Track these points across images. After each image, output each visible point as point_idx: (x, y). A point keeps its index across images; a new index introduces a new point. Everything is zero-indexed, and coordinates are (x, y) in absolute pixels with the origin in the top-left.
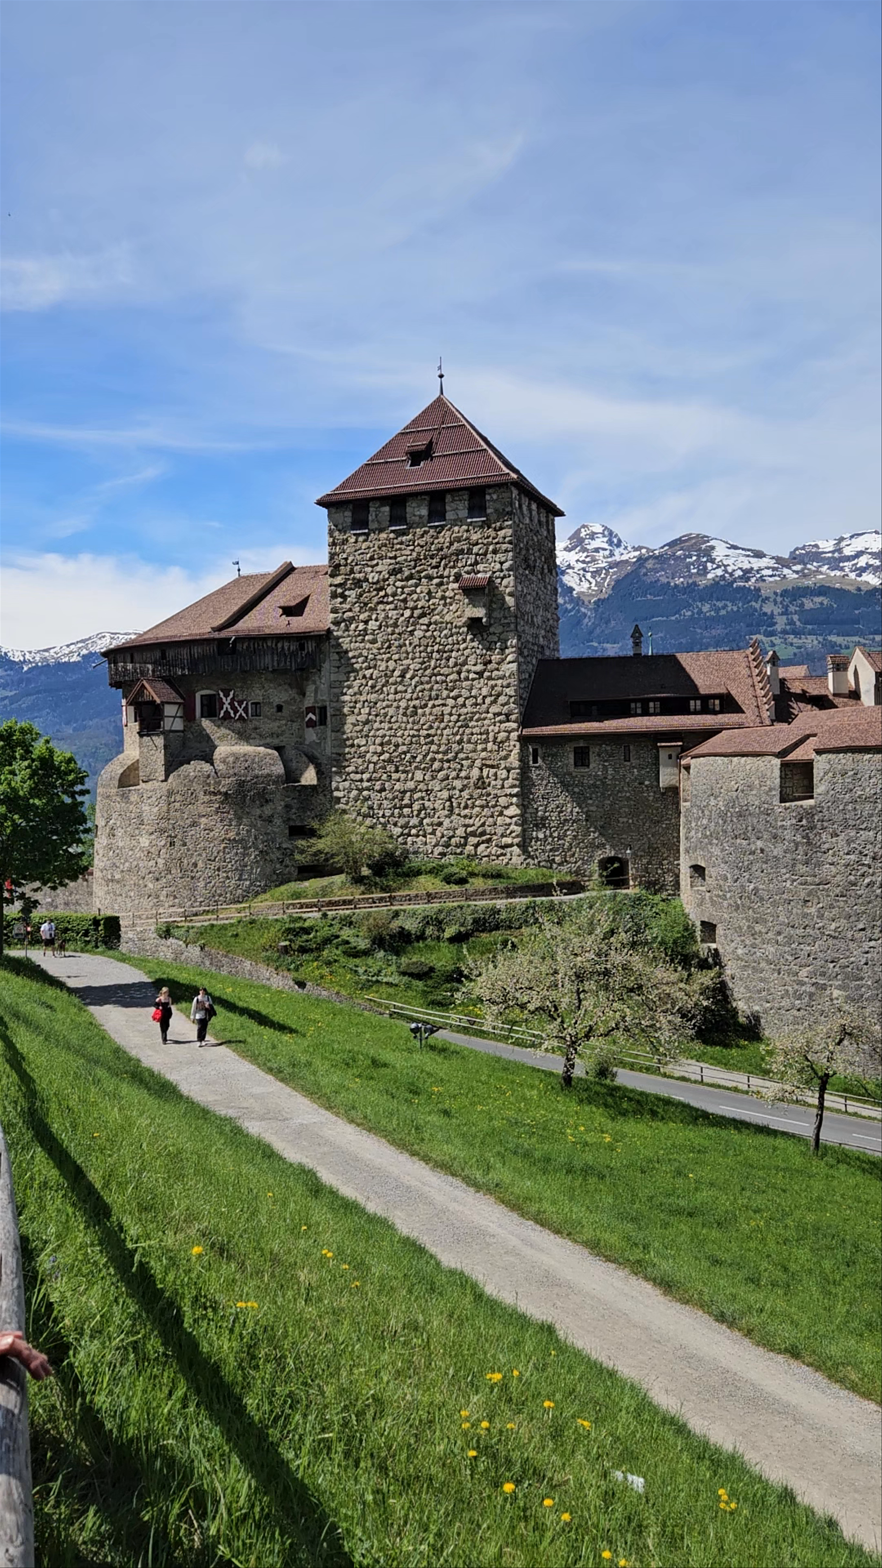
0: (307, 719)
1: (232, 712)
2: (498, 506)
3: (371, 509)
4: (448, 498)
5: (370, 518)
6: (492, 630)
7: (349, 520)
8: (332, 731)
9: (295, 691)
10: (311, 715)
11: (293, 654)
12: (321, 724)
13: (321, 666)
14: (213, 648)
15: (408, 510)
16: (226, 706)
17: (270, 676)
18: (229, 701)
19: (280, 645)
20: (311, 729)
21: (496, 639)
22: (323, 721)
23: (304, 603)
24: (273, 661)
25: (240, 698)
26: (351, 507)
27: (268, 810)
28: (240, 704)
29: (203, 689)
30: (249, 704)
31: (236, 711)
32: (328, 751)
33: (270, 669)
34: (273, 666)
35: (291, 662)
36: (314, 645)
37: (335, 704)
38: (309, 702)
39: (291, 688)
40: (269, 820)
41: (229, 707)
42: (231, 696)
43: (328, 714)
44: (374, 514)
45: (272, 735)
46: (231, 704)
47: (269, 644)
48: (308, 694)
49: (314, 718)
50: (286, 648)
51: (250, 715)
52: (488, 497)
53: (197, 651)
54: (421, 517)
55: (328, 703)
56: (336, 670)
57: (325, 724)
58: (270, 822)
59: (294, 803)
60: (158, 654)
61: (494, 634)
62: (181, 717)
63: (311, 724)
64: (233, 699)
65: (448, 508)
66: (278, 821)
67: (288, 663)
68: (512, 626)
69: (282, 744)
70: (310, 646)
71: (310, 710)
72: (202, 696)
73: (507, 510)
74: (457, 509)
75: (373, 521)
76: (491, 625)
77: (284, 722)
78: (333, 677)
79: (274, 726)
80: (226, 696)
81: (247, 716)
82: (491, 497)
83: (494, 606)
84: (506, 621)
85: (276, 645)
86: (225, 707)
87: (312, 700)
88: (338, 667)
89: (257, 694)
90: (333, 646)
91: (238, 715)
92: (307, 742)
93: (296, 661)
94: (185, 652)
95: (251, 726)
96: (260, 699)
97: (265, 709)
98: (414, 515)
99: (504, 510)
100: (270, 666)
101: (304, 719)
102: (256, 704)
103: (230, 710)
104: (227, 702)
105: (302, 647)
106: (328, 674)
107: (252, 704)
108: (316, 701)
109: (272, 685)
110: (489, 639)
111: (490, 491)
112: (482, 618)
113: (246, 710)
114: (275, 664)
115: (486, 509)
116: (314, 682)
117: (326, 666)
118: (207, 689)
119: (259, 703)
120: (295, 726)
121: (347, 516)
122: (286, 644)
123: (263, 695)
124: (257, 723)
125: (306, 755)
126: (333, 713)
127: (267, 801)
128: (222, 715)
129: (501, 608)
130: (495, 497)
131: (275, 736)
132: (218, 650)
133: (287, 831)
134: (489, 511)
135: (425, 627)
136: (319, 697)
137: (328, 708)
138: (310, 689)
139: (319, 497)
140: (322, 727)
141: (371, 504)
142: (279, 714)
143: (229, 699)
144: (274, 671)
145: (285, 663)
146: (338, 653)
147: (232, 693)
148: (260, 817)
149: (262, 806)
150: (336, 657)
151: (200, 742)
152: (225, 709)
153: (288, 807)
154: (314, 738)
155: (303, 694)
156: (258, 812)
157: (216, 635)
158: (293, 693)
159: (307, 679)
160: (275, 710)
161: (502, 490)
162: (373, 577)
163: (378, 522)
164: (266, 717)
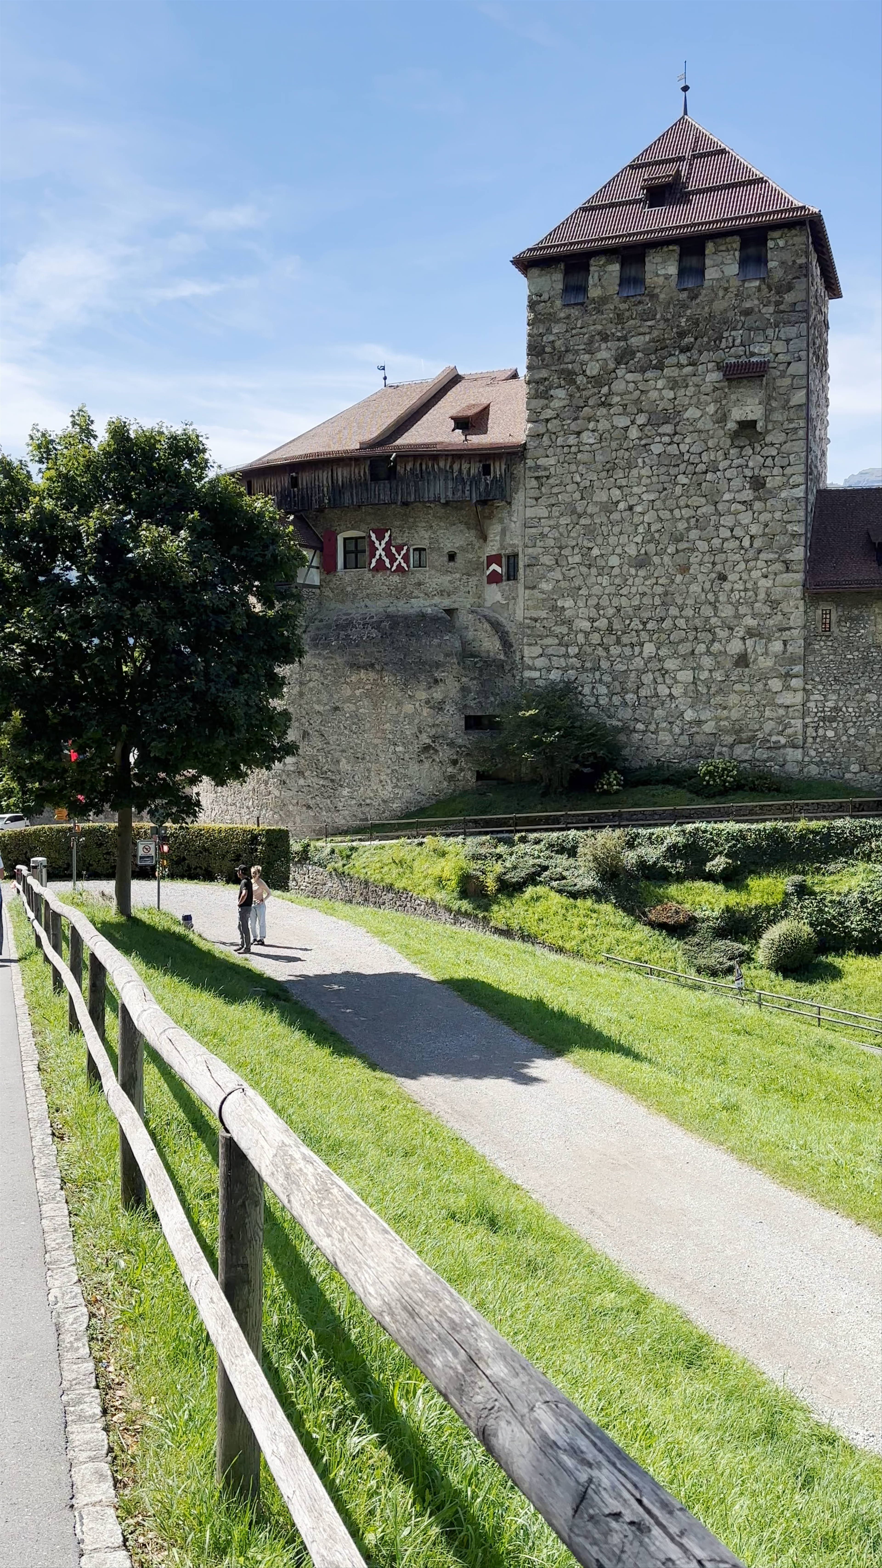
0: (488, 572)
1: (387, 561)
2: (788, 257)
3: (592, 269)
4: (710, 247)
5: (591, 282)
6: (769, 439)
7: (560, 286)
8: (526, 588)
9: (473, 532)
10: (494, 567)
11: (475, 481)
12: (509, 579)
13: (511, 496)
14: (364, 470)
15: (648, 267)
16: (380, 552)
17: (441, 511)
18: (383, 545)
19: (456, 467)
20: (494, 585)
21: (774, 453)
22: (512, 574)
23: (484, 412)
24: (446, 488)
25: (399, 541)
26: (562, 266)
27: (438, 694)
28: (399, 549)
29: (348, 529)
30: (411, 551)
31: (393, 559)
32: (519, 615)
33: (443, 501)
34: (446, 496)
35: (471, 491)
36: (503, 467)
37: (530, 550)
38: (493, 547)
39: (468, 528)
40: (439, 707)
41: (383, 554)
42: (387, 539)
43: (521, 564)
44: (596, 275)
45: (441, 593)
46: (387, 549)
47: (442, 464)
48: (491, 536)
49: (499, 570)
50: (465, 472)
51: (412, 566)
52: (771, 244)
53: (342, 474)
54: (667, 277)
55: (520, 549)
56: (534, 502)
57: (515, 578)
58: (441, 709)
59: (473, 685)
60: (286, 481)
61: (772, 444)
62: (318, 568)
63: (494, 578)
64: (388, 544)
65: (708, 262)
66: (450, 708)
67: (467, 493)
68: (801, 433)
69: (455, 606)
70: (498, 469)
71: (494, 559)
72: (345, 539)
73: (799, 261)
74: (722, 263)
75: (595, 285)
76: (768, 432)
77: (458, 576)
78: (530, 513)
79: (445, 580)
80: (380, 538)
81: (408, 567)
82: (776, 242)
83: (774, 404)
84: (791, 426)
85: (451, 467)
86: (378, 553)
87: (497, 545)
88: (537, 499)
89: (422, 537)
90: (530, 468)
91: (395, 564)
92: (488, 604)
93: (477, 488)
94: (324, 476)
95: (414, 580)
96: (425, 544)
97: (432, 558)
98: (658, 275)
99: (794, 262)
100: (443, 496)
101: (483, 572)
102: (420, 550)
103: (384, 558)
104: (380, 547)
105: (486, 470)
106: (521, 508)
107: (415, 550)
108: (502, 547)
109: (442, 524)
110: (763, 453)
111: (776, 234)
112: (755, 422)
113: (406, 558)
114: (450, 494)
115: (766, 262)
116: (501, 521)
117: (519, 498)
118: (353, 528)
119: (424, 549)
120: (473, 581)
121: (554, 281)
122: (465, 466)
123: (430, 538)
124: (421, 577)
125: (489, 621)
126: (527, 562)
127: (436, 681)
128: (373, 564)
129: (784, 408)
130: (781, 243)
131: (445, 594)
132: (371, 475)
133: (463, 723)
134: (771, 264)
135: (666, 439)
136: (508, 540)
137: (521, 556)
138: (494, 530)
139: (516, 253)
140: (510, 583)
141: (592, 262)
142: (451, 564)
143: (383, 542)
144: (447, 503)
145: (463, 492)
146: (537, 478)
147: (387, 535)
148: (427, 702)
149: (430, 688)
150: (534, 483)
151: (343, 602)
152: (377, 557)
153: (464, 690)
154: (498, 597)
155: (484, 538)
156: (422, 695)
157: (369, 452)
158: (471, 536)
159: (490, 517)
160: (446, 559)
161: (794, 232)
162: (593, 369)
163: (602, 287)
164: (434, 567)
